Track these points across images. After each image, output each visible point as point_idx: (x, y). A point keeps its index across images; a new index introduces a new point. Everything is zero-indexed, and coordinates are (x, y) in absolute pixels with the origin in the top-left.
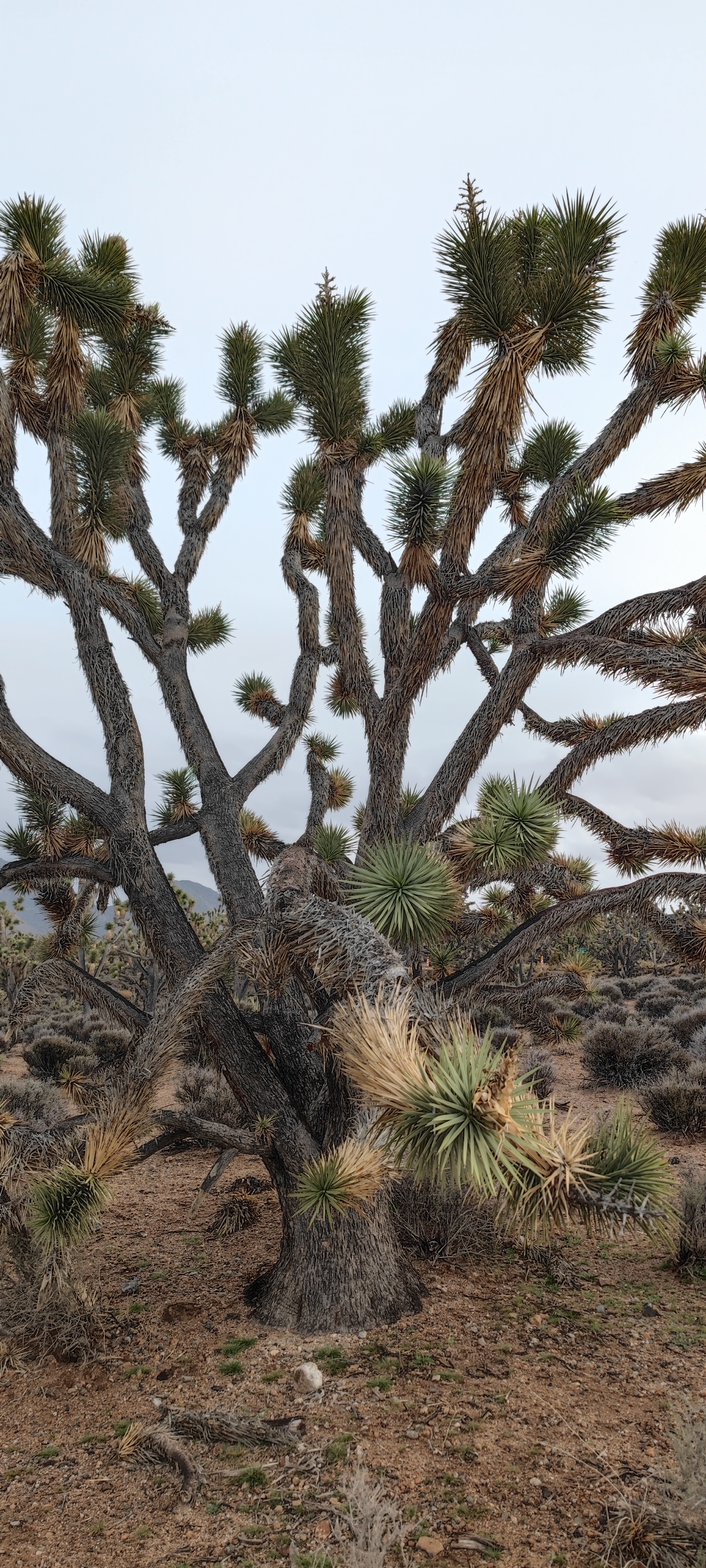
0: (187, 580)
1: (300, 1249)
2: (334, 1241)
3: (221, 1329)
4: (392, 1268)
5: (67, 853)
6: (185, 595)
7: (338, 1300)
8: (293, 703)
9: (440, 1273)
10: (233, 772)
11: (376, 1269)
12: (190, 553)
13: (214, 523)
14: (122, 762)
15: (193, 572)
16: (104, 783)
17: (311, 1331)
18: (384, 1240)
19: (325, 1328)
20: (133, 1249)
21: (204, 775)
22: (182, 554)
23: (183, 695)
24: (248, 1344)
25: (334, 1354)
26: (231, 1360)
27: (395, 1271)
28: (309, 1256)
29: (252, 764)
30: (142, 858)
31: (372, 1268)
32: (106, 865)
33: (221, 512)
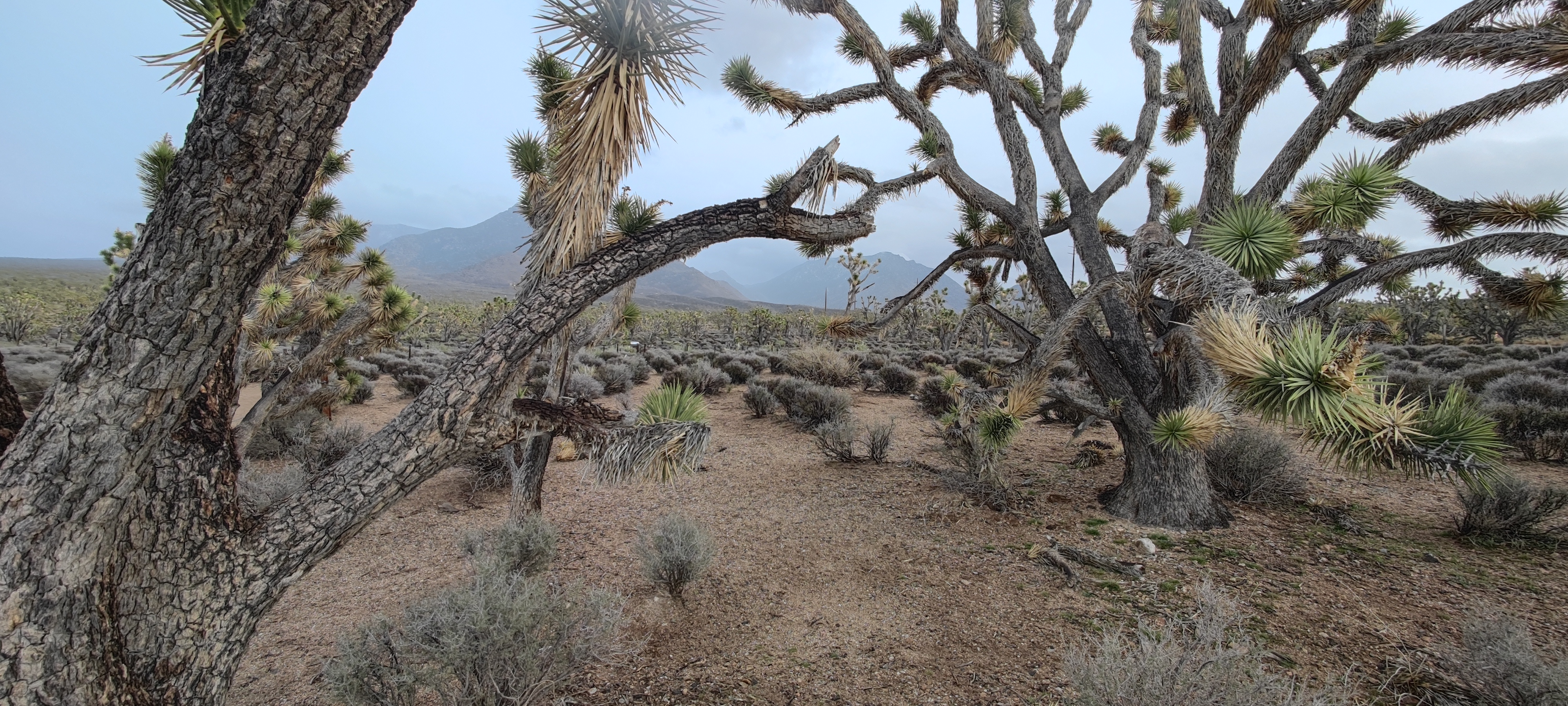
0: (1061, 66)
1: (1138, 478)
2: (1163, 477)
3: (1084, 512)
4: (1207, 499)
5: (988, 243)
6: (1060, 77)
7: (1165, 510)
8: (1139, 138)
9: (1243, 509)
10: (1092, 189)
11: (1194, 497)
12: (1063, 46)
13: (1080, 23)
14: (1023, 185)
15: (1065, 59)
16: (1012, 199)
17: (1146, 523)
18: (1201, 482)
19: (1155, 524)
20: (1026, 466)
21: (1073, 192)
22: (1057, 49)
23: (1058, 143)
24: (1102, 522)
25: (1163, 538)
26: (1092, 528)
27: (1209, 501)
28: (1145, 482)
29: (1107, 182)
30: (1036, 243)
31: (1191, 496)
32: (1012, 248)
33: (1085, 13)
